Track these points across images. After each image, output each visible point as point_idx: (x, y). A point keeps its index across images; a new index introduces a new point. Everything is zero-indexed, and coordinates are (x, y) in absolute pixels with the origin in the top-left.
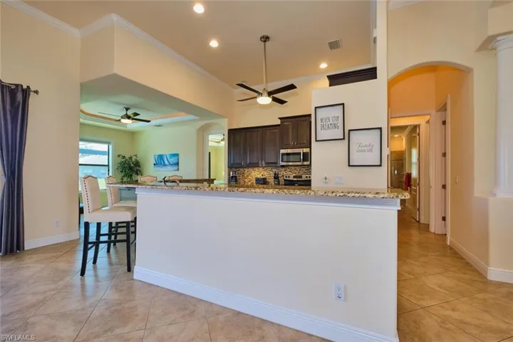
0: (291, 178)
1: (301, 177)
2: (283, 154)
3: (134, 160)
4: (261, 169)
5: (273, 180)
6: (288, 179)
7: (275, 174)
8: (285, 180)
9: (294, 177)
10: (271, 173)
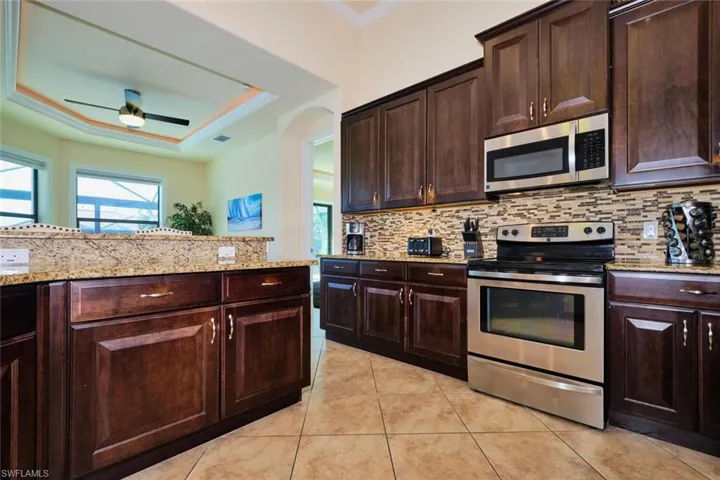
0: (525, 236)
1: (563, 231)
2: (493, 155)
3: (199, 211)
4: (426, 213)
5: (461, 244)
6: (510, 238)
7: (467, 225)
8: (499, 243)
9: (536, 232)
10: (456, 222)
